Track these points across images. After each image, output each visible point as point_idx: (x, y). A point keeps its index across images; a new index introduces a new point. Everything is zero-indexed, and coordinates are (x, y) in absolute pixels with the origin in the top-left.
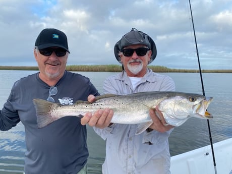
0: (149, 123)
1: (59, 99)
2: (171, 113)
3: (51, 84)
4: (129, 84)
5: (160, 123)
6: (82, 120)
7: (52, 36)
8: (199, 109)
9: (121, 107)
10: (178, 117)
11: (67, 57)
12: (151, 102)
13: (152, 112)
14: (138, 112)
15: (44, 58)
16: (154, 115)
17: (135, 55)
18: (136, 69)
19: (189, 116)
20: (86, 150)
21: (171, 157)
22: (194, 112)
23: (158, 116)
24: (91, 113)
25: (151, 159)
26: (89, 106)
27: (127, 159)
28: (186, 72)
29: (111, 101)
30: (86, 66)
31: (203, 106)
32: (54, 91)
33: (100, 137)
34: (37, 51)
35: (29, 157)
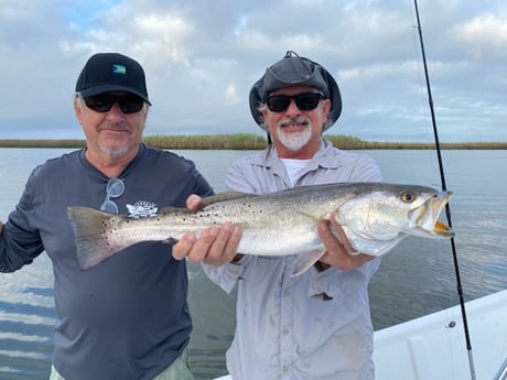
0: (318, 251)
1: (128, 206)
2: (361, 229)
3: (112, 173)
4: (281, 175)
5: (340, 250)
6: (175, 248)
7: (112, 69)
8: (421, 217)
9: (258, 219)
10: (378, 237)
11: (146, 115)
12: (321, 206)
13: (324, 228)
14: (295, 229)
15: (96, 116)
16: (328, 233)
17: (293, 109)
18: (295, 141)
19: (401, 234)
20: (188, 316)
21: (375, 333)
22: (411, 225)
23: (337, 236)
24: (194, 233)
25: (332, 336)
26: (190, 219)
27: (279, 337)
28: (400, 147)
29: (237, 206)
30: (182, 137)
31: (431, 211)
32: (116, 188)
33: (219, 287)
34: (81, 102)
35: (62, 330)
